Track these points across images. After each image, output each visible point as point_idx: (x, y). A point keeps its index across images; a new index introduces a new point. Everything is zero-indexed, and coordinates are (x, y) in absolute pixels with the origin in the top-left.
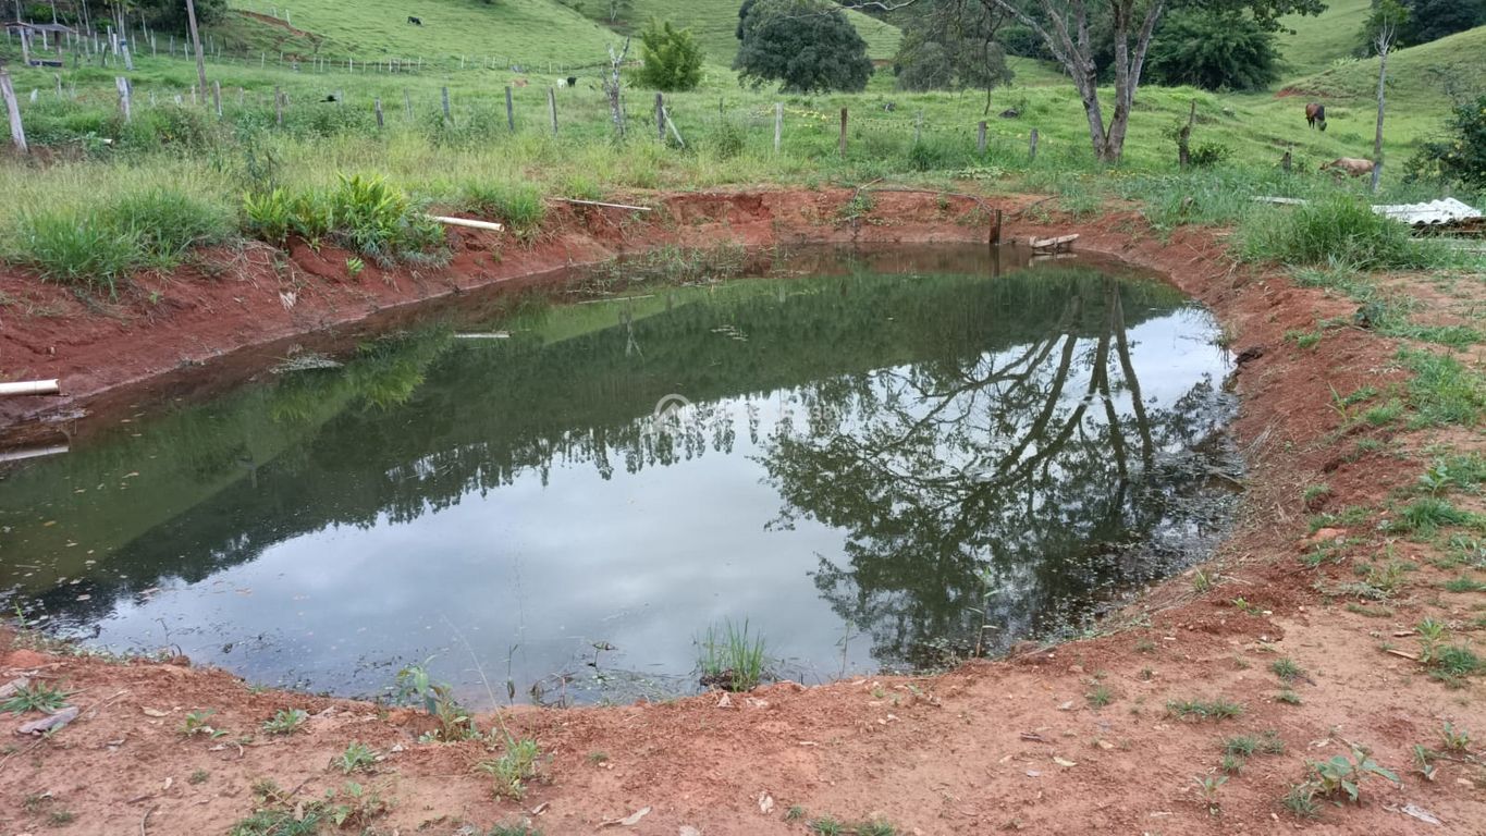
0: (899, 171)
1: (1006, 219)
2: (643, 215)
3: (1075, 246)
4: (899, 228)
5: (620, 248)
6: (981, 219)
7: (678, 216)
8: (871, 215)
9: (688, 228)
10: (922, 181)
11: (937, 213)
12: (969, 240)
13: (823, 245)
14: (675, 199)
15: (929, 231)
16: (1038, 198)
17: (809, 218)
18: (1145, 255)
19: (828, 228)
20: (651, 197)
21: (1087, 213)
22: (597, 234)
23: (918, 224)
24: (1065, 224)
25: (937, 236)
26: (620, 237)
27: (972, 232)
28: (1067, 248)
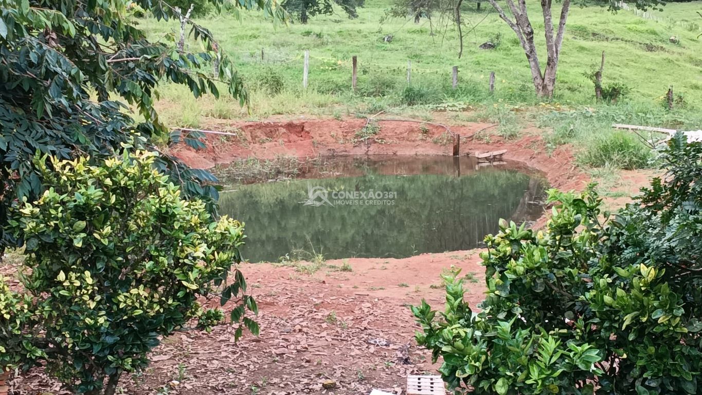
0: (395, 105)
1: (463, 140)
2: (228, 138)
3: (504, 157)
4: (396, 145)
5: (215, 160)
6: (448, 140)
7: (249, 138)
8: (376, 136)
9: (257, 145)
10: (411, 113)
11: (420, 136)
12: (441, 153)
13: (346, 156)
14: (247, 127)
15: (415, 147)
16: (485, 125)
17: (336, 139)
18: (539, 162)
19: (349, 146)
20: (231, 125)
21: (512, 136)
22: (198, 150)
23: (408, 143)
24: (499, 143)
25: (421, 151)
26: (214, 152)
27: (443, 148)
28: (500, 158)
